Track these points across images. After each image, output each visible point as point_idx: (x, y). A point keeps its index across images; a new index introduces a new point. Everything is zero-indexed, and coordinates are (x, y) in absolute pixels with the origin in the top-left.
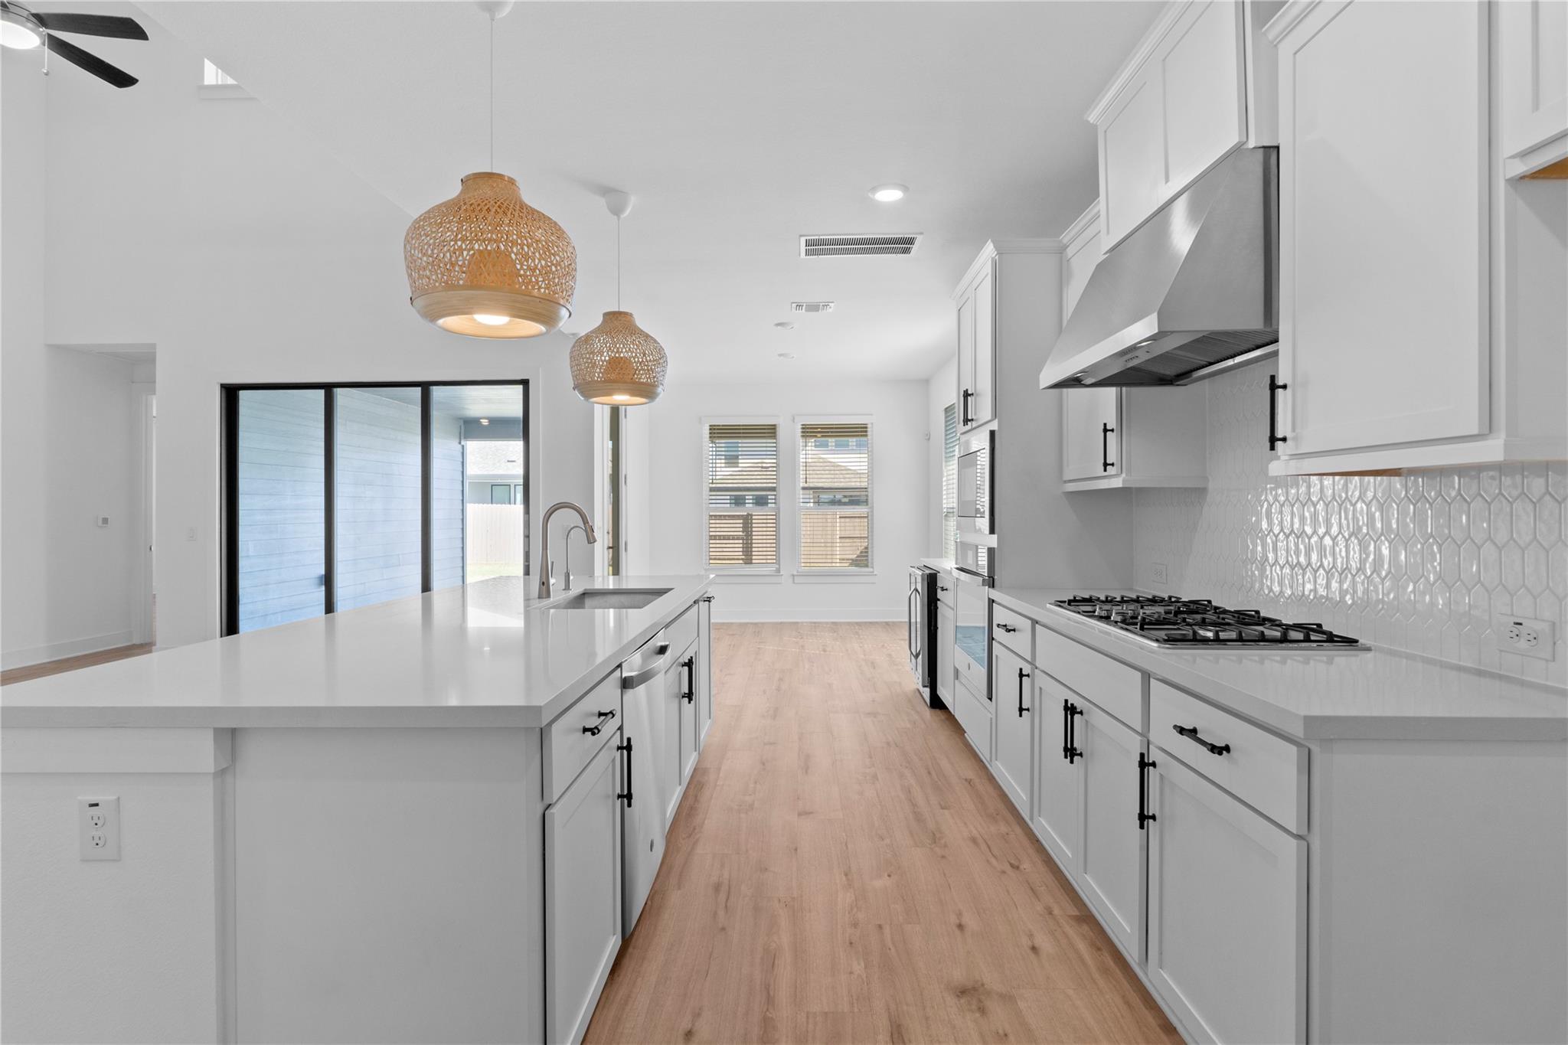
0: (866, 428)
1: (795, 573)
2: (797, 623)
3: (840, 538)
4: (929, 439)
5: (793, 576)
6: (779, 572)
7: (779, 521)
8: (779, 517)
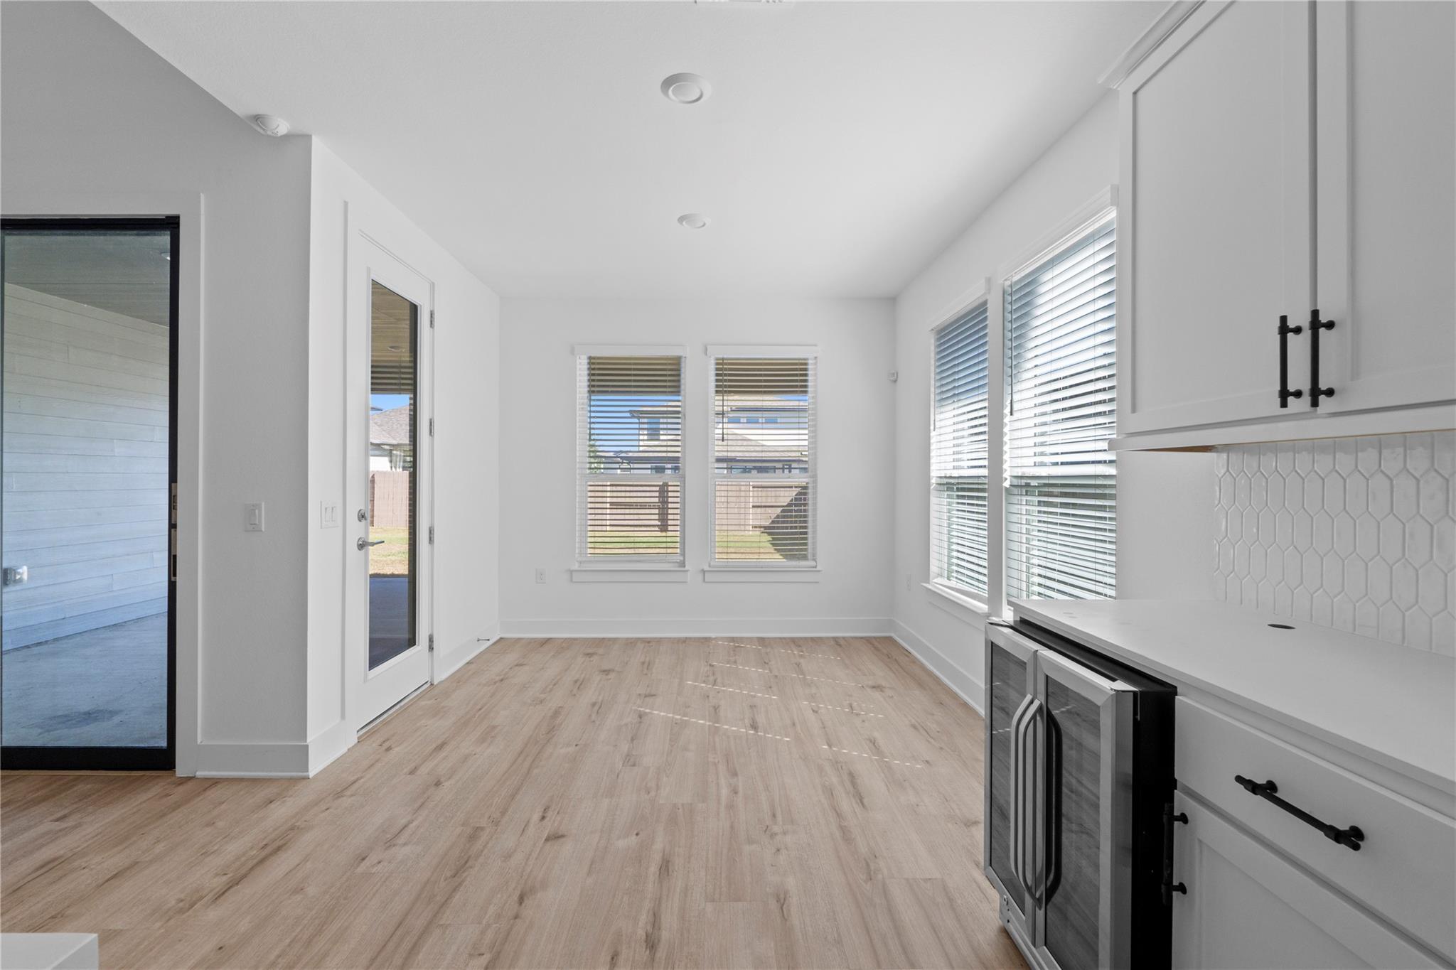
0: (806, 364)
1: (706, 568)
2: (707, 639)
3: (753, 507)
4: (895, 381)
5: (704, 572)
6: (684, 566)
7: (684, 495)
8: (684, 489)
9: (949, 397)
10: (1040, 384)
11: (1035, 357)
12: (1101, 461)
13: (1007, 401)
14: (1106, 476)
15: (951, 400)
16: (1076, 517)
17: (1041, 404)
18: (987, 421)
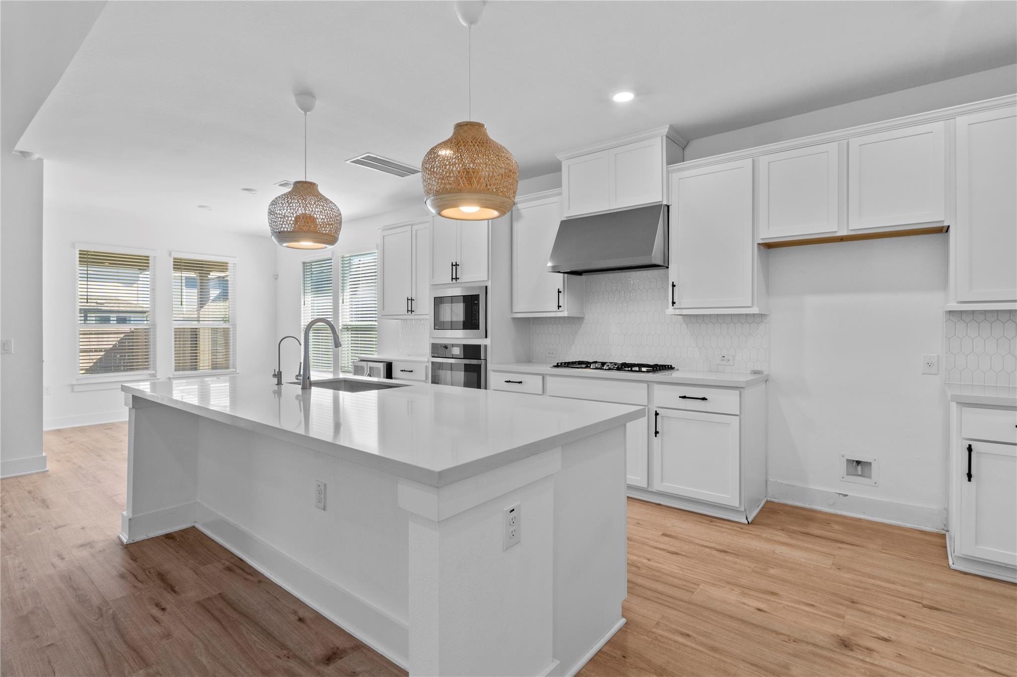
1: (171, 376)
4: (277, 279)
5: (170, 379)
6: (156, 376)
7: (155, 335)
8: (155, 332)
9: (312, 291)
10: (352, 295)
11: (350, 285)
12: (372, 321)
13: (341, 299)
14: (374, 325)
15: (312, 293)
16: (364, 337)
17: (352, 301)
18: (332, 304)
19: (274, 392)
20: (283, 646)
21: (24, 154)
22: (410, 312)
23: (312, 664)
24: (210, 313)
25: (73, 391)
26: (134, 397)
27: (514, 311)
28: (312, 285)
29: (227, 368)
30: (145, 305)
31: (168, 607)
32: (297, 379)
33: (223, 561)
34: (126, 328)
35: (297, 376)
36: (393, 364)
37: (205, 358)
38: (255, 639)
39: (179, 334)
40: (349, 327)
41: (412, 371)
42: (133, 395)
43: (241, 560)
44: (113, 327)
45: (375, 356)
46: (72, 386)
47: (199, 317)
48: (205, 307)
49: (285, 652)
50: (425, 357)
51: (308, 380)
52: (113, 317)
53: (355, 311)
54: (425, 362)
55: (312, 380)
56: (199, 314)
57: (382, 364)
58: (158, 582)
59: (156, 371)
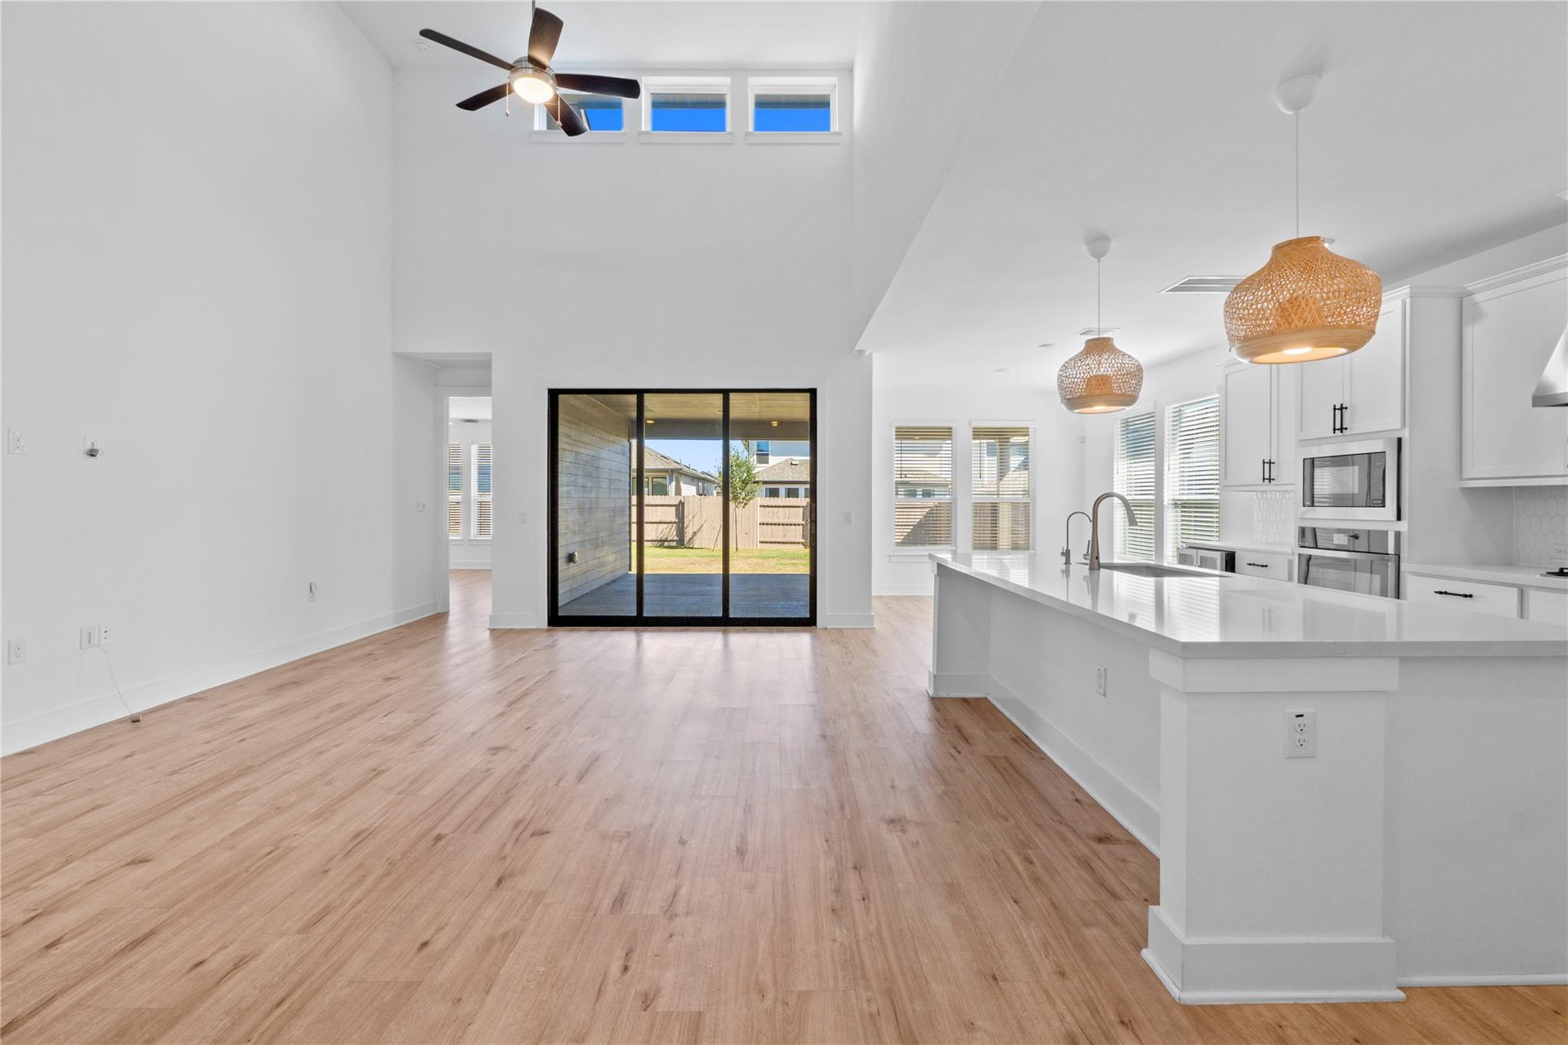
0: (1027, 431)
4: (1083, 442)
7: (956, 509)
8: (956, 506)
9: (1128, 456)
10: (1183, 458)
11: (1180, 445)
12: (1212, 494)
13: (1166, 464)
14: (1214, 500)
15: (1129, 458)
16: (1200, 517)
17: (1183, 467)
18: (1154, 472)
19: (1062, 571)
20: (1057, 814)
21: (860, 352)
22: (1267, 481)
23: (1083, 836)
24: (1010, 486)
25: (890, 561)
26: (939, 566)
27: (1465, 476)
28: (1128, 448)
29: (1029, 549)
30: (946, 477)
31: (963, 752)
32: (1085, 558)
33: (1010, 733)
34: (930, 502)
35: (1085, 555)
36: (1236, 554)
37: (1004, 538)
38: (1033, 799)
39: (978, 509)
40: (1178, 502)
41: (1266, 566)
42: (938, 564)
43: (1027, 737)
44: (919, 501)
45: (1214, 543)
46: (890, 556)
47: (998, 491)
48: (1004, 479)
49: (1058, 818)
50: (1289, 545)
51: (1096, 561)
52: (919, 491)
53: (1188, 481)
54: (1289, 555)
55: (1101, 562)
56: (998, 487)
57: (1219, 553)
58: (955, 731)
59: (957, 547)
